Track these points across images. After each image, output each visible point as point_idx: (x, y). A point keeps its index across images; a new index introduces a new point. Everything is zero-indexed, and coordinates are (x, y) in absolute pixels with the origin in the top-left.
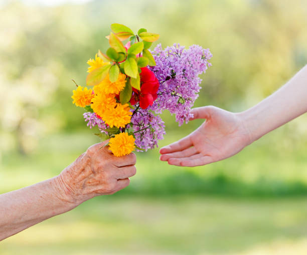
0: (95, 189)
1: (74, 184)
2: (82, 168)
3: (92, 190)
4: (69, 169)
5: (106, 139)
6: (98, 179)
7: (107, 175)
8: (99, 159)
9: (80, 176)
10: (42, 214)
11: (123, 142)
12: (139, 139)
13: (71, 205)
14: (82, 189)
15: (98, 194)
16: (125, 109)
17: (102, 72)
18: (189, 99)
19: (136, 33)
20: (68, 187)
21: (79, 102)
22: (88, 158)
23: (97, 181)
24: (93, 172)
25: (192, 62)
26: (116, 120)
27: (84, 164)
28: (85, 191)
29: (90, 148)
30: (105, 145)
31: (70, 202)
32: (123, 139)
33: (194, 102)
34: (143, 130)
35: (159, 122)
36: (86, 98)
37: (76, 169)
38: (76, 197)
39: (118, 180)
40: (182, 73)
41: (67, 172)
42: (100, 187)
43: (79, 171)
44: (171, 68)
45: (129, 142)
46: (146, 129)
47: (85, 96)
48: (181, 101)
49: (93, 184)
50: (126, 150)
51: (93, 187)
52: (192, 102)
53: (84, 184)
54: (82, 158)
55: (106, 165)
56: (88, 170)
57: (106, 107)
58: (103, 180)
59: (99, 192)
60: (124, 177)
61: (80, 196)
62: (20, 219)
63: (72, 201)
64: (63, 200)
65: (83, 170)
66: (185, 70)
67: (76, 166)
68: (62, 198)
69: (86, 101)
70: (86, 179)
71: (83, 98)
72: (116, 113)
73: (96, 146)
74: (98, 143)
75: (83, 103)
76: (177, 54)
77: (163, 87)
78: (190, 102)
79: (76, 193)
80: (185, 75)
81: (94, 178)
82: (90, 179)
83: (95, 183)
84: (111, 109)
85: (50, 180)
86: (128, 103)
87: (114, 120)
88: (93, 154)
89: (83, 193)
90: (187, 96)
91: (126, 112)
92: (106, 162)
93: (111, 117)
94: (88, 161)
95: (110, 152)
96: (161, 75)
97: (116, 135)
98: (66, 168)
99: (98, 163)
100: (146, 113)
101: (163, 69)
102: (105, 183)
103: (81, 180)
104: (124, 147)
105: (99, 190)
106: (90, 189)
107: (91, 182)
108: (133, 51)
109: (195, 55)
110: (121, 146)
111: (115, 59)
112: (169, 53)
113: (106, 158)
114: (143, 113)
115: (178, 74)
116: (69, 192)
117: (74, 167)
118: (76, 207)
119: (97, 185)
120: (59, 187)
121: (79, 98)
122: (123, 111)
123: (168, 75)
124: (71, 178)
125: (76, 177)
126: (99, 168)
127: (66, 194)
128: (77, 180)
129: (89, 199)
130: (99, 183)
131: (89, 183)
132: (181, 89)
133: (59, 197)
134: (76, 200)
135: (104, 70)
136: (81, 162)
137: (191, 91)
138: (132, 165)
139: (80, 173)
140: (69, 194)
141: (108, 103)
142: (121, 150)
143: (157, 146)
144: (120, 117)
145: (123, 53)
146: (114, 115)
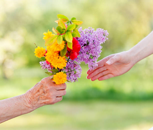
0: (44, 101)
1: (33, 98)
2: (38, 90)
3: (43, 102)
4: (30, 90)
5: (51, 75)
6: (46, 96)
7: (51, 94)
8: (47, 85)
9: (37, 94)
10: (16, 113)
11: (61, 77)
12: (68, 76)
13: (31, 109)
14: (37, 101)
15: (46, 104)
16: (63, 59)
17: (53, 39)
18: (95, 57)
19: (70, 20)
20: (30, 100)
21: (38, 55)
22: (42, 85)
23: (45, 97)
24: (44, 92)
25: (98, 37)
26: (59, 65)
27: (39, 88)
28: (39, 102)
29: (43, 80)
30: (51, 78)
31: (30, 108)
32: (61, 75)
33: (98, 58)
34: (71, 71)
35: (79, 68)
36: (42, 53)
37: (35, 90)
38: (34, 106)
39: (57, 97)
40: (93, 42)
41: (30, 92)
42: (47, 100)
43: (36, 91)
44: (87, 39)
45: (64, 77)
46: (72, 71)
47: (42, 51)
48: (91, 57)
49: (43, 98)
50: (62, 81)
51: (43, 100)
52: (97, 58)
53: (39, 99)
54: (38, 84)
55: (51, 89)
56: (41, 91)
57: (53, 58)
58: (49, 96)
59: (46, 103)
60: (60, 96)
61: (36, 105)
62: (4, 115)
63: (32, 107)
64: (27, 106)
65: (38, 91)
66: (94, 41)
67: (35, 89)
68: (27, 105)
69: (42, 55)
70: (40, 96)
71: (41, 53)
72: (59, 61)
73: (46, 79)
74: (47, 77)
75: (40, 55)
76: (90, 32)
77: (82, 49)
78: (96, 58)
79: (34, 103)
80: (94, 43)
81: (44, 95)
82: (42, 96)
83: (45, 98)
84: (56, 59)
85: (21, 96)
86: (65, 56)
87: (58, 64)
88: (44, 82)
89: (38, 103)
90: (95, 55)
91: (64, 61)
92: (51, 87)
93: (56, 63)
94: (41, 86)
95: (53, 82)
96: (82, 43)
97: (57, 73)
98: (29, 90)
99: (47, 87)
100: (72, 63)
101: (83, 40)
102: (50, 98)
103: (37, 96)
104: (61, 80)
105: (47, 102)
106: (41, 101)
107: (42, 97)
108: (69, 28)
109: (100, 33)
110: (60, 79)
111: (60, 32)
112: (86, 32)
113: (51, 85)
114: (71, 63)
115: (90, 43)
116: (30, 102)
117: (34, 89)
118: (33, 110)
119: (46, 99)
120: (25, 99)
121: (39, 53)
122: (63, 60)
123: (85, 43)
124: (32, 95)
125: (34, 94)
126: (47, 90)
127: (29, 104)
128: (35, 96)
129: (41, 107)
130: (47, 98)
131: (42, 98)
132: (92, 50)
133: (25, 104)
134: (34, 107)
135: (54, 38)
136: (38, 87)
137: (96, 52)
138: (64, 90)
139: (37, 93)
140: (30, 103)
141: (55, 56)
142: (60, 81)
143: (77, 81)
144: (61, 63)
145: (64, 29)
146: (58, 62)
